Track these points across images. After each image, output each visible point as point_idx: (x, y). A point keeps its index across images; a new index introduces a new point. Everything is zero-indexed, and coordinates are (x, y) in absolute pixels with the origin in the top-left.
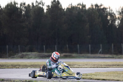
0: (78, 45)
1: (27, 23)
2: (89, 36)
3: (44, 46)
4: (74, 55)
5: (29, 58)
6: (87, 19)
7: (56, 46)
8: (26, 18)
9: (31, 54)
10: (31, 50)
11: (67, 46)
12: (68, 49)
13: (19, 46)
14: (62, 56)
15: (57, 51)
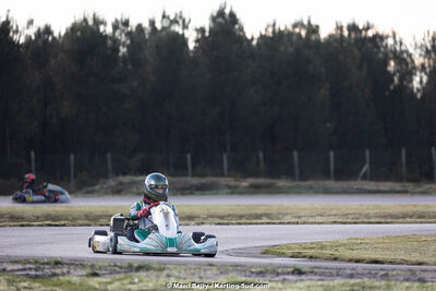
0: (295, 154)
1: (135, 84)
2: (328, 125)
3: (189, 156)
4: (282, 183)
6: (323, 70)
7: (225, 156)
8: (130, 67)
11: (261, 155)
12: (262, 166)
13: (109, 156)
14: (244, 187)
15: (229, 170)
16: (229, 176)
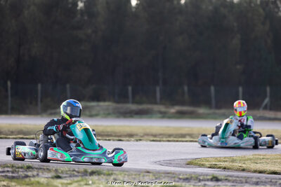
0: (212, 89)
1: (89, 31)
2: (238, 67)
3: (130, 88)
4: (201, 110)
5: (91, 116)
6: (235, 24)
7: (158, 89)
8: (86, 18)
9: (98, 106)
10: (97, 97)
11: (186, 88)
12: (186, 96)
13: (68, 86)
14: (173, 113)
15: (161, 99)
16: (161, 103)
